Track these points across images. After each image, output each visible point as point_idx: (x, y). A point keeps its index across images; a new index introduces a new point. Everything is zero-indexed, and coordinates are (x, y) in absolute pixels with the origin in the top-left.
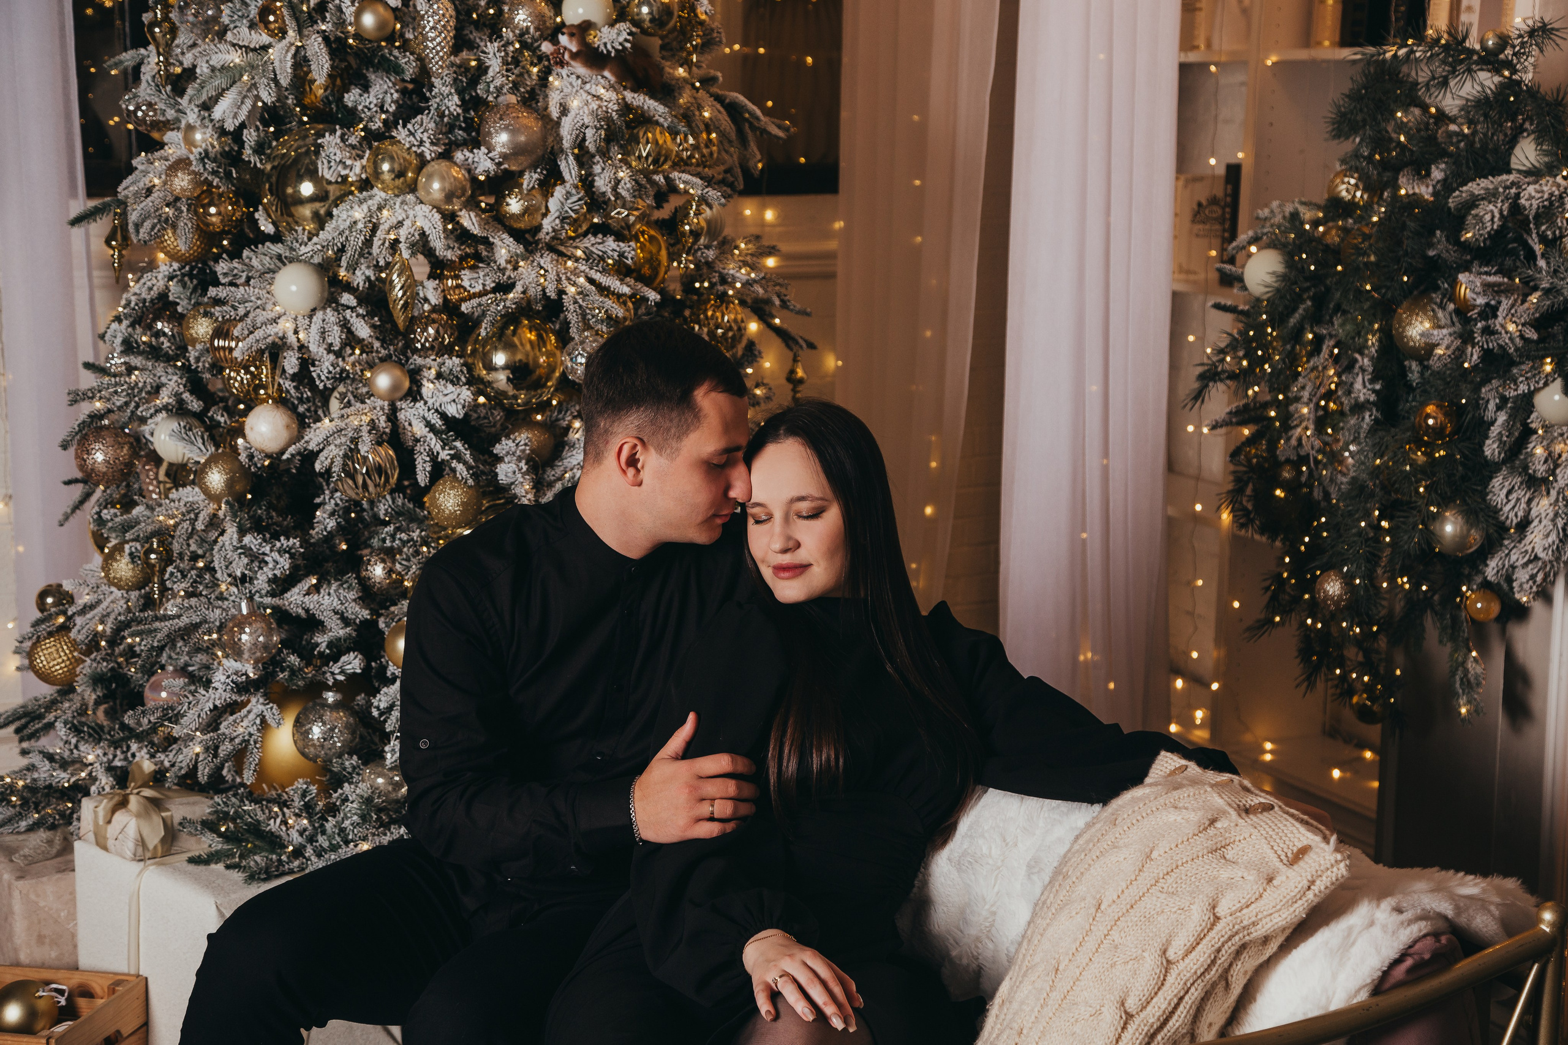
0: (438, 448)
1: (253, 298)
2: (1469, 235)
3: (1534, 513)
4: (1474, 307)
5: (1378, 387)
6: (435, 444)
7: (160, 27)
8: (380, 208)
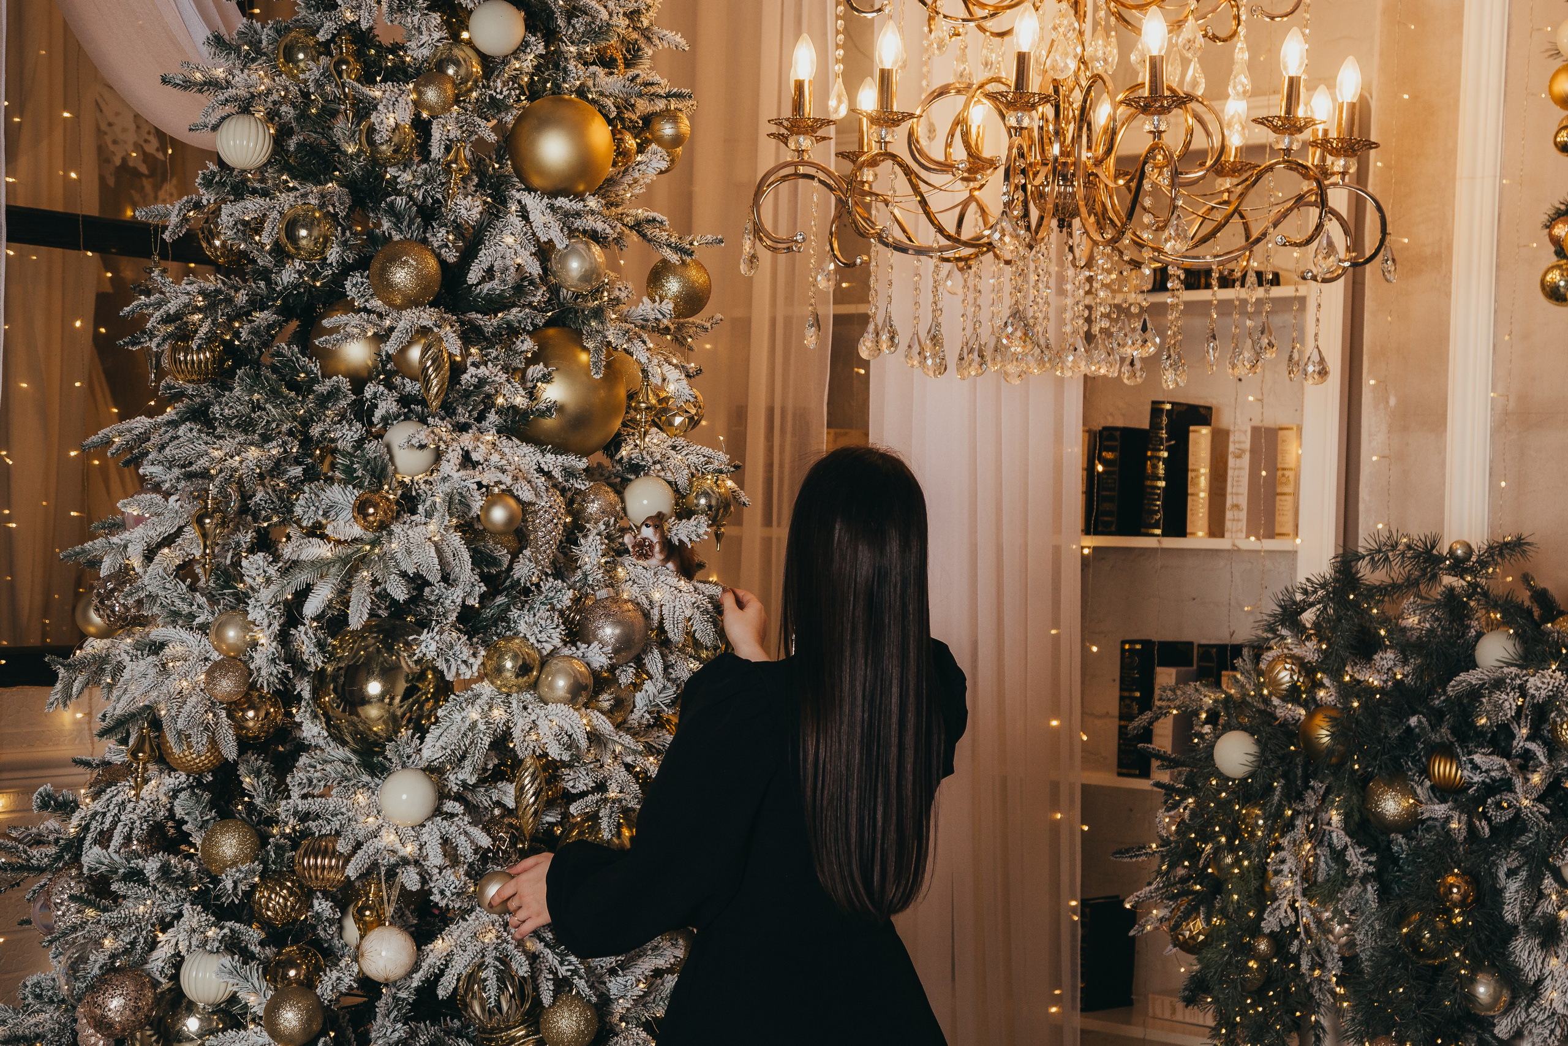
0: (556, 963)
1: (344, 810)
2: (1483, 721)
3: (1546, 971)
4: (1471, 785)
5: (1373, 859)
6: (551, 958)
7: (211, 517)
8: (490, 708)
